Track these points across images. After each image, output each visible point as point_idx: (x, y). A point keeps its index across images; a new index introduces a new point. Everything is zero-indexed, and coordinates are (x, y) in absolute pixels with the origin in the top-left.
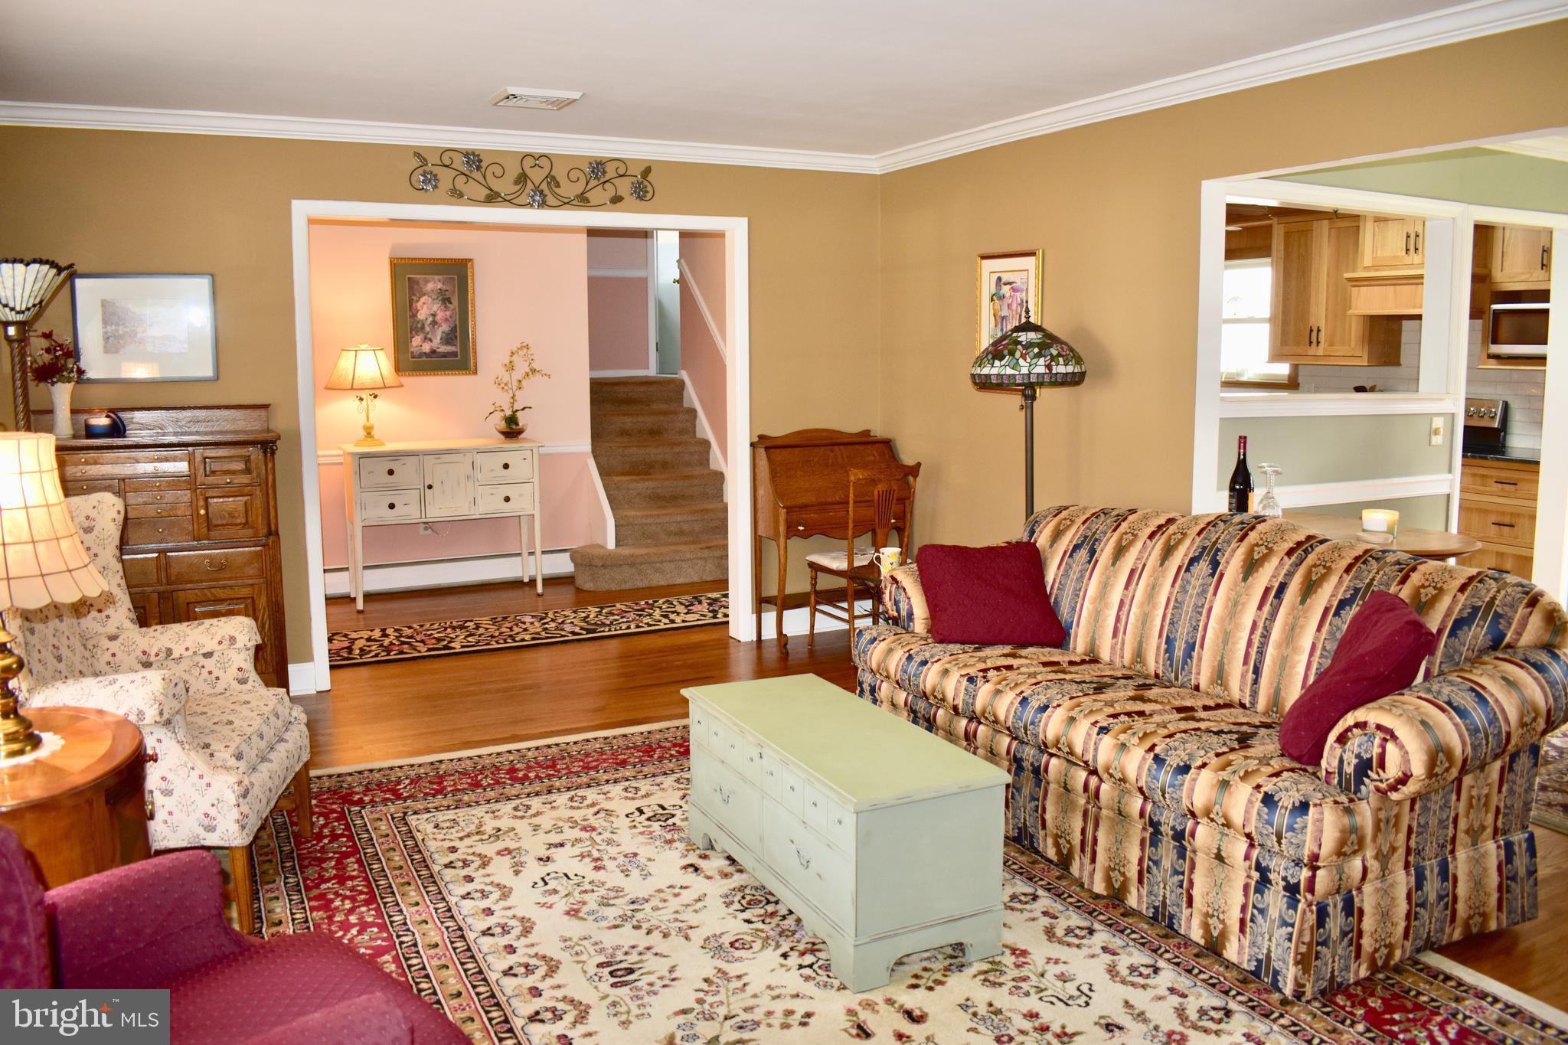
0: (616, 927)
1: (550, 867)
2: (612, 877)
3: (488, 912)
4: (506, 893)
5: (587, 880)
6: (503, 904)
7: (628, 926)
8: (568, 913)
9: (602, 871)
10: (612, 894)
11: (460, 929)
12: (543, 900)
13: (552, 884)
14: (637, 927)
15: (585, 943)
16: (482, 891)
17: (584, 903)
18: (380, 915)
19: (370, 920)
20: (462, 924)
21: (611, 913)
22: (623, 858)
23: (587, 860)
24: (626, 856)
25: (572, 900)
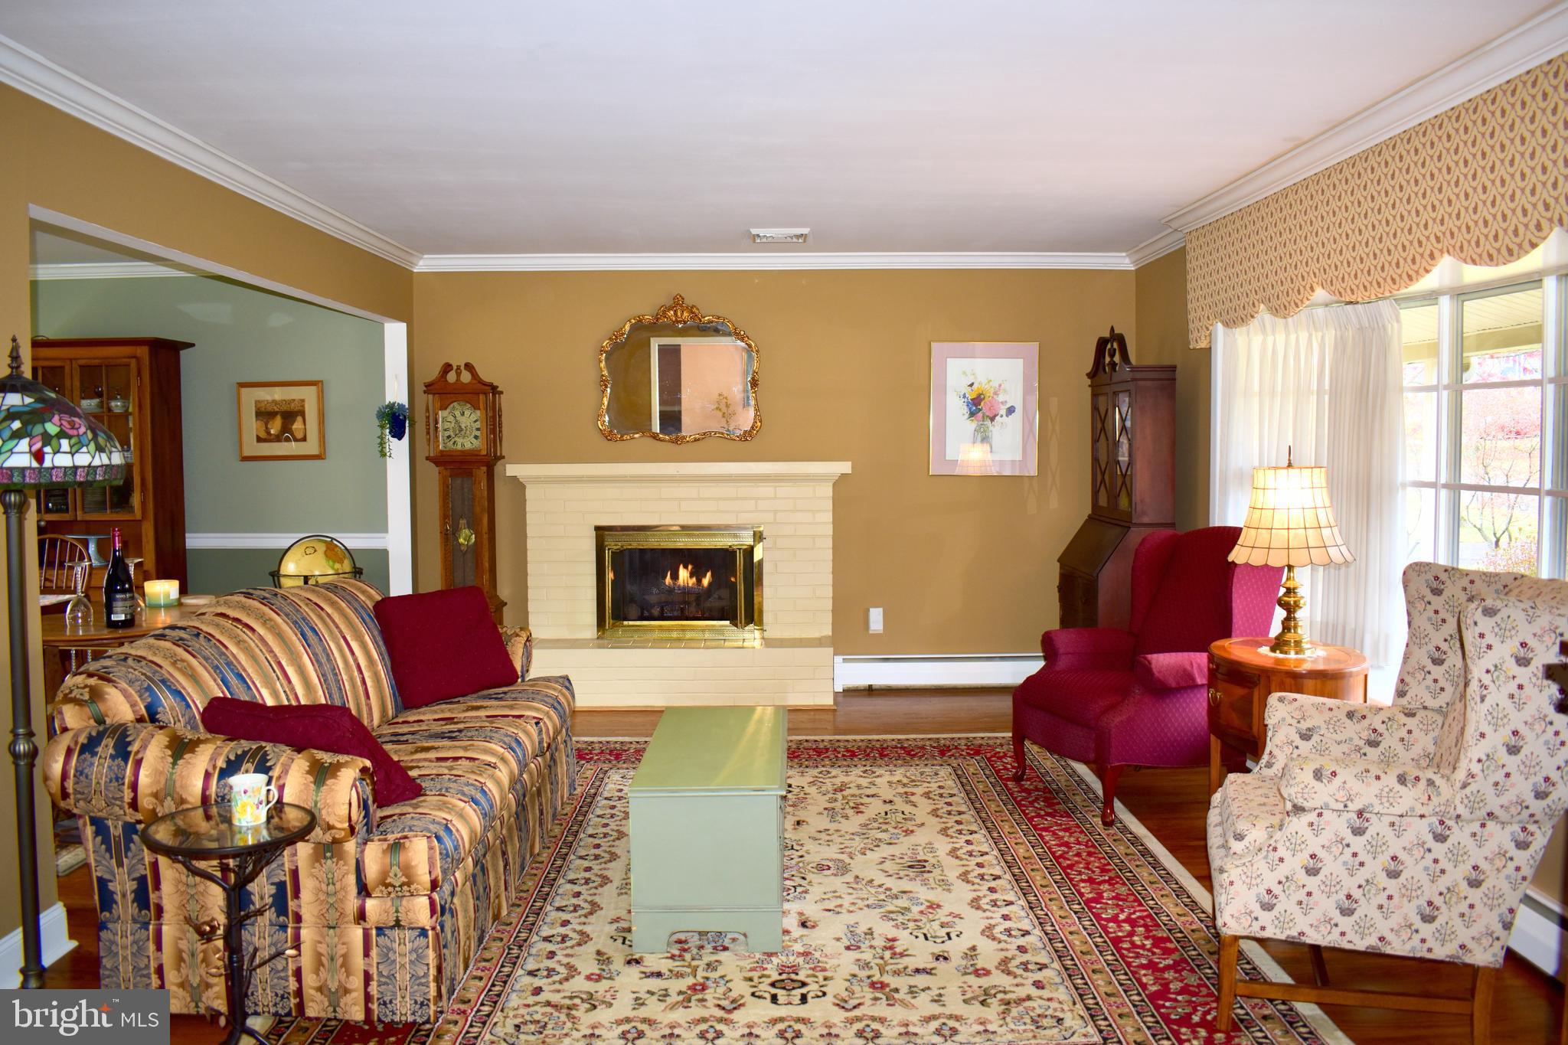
0: (904, 892)
1: (938, 949)
2: (885, 929)
3: (1006, 917)
4: (988, 932)
5: (909, 931)
6: (992, 922)
7: (894, 891)
8: (939, 906)
9: (890, 937)
10: (893, 916)
11: (1031, 908)
12: (957, 920)
13: (943, 932)
14: (889, 889)
15: (934, 885)
16: (1010, 935)
17: (921, 912)
18: (1104, 928)
19: (1111, 925)
20: (1030, 912)
21: (903, 902)
22: (862, 945)
23: (898, 950)
24: (859, 948)
25: (931, 916)
